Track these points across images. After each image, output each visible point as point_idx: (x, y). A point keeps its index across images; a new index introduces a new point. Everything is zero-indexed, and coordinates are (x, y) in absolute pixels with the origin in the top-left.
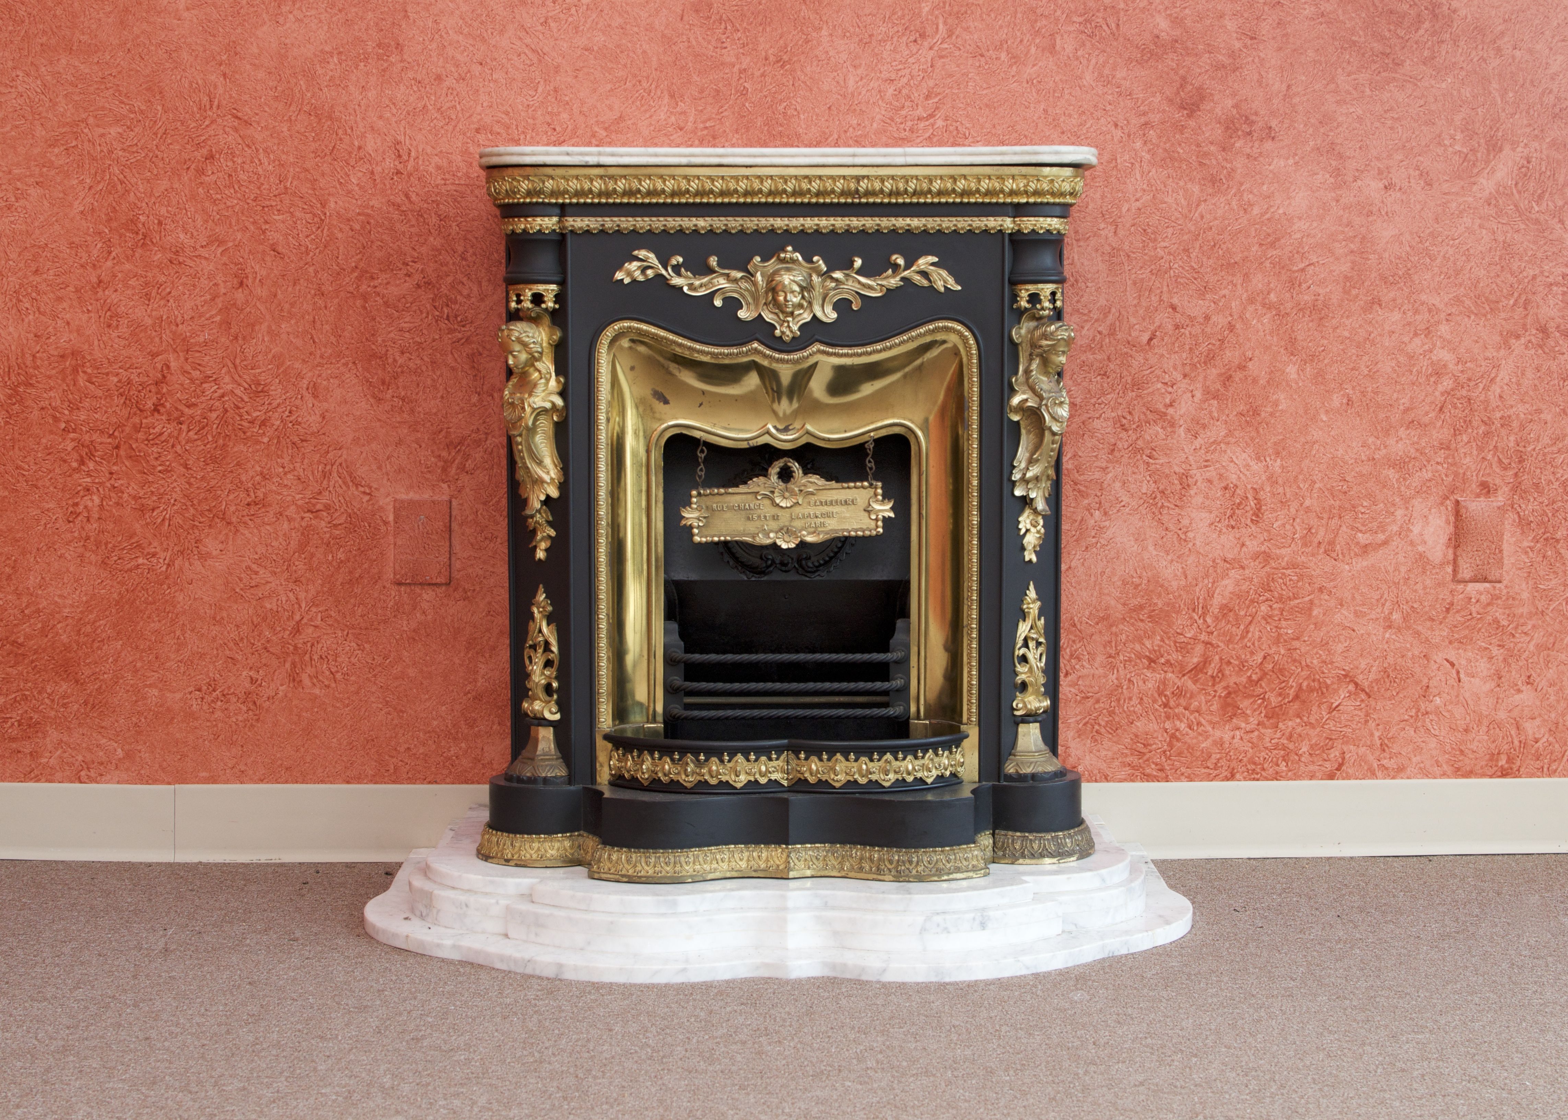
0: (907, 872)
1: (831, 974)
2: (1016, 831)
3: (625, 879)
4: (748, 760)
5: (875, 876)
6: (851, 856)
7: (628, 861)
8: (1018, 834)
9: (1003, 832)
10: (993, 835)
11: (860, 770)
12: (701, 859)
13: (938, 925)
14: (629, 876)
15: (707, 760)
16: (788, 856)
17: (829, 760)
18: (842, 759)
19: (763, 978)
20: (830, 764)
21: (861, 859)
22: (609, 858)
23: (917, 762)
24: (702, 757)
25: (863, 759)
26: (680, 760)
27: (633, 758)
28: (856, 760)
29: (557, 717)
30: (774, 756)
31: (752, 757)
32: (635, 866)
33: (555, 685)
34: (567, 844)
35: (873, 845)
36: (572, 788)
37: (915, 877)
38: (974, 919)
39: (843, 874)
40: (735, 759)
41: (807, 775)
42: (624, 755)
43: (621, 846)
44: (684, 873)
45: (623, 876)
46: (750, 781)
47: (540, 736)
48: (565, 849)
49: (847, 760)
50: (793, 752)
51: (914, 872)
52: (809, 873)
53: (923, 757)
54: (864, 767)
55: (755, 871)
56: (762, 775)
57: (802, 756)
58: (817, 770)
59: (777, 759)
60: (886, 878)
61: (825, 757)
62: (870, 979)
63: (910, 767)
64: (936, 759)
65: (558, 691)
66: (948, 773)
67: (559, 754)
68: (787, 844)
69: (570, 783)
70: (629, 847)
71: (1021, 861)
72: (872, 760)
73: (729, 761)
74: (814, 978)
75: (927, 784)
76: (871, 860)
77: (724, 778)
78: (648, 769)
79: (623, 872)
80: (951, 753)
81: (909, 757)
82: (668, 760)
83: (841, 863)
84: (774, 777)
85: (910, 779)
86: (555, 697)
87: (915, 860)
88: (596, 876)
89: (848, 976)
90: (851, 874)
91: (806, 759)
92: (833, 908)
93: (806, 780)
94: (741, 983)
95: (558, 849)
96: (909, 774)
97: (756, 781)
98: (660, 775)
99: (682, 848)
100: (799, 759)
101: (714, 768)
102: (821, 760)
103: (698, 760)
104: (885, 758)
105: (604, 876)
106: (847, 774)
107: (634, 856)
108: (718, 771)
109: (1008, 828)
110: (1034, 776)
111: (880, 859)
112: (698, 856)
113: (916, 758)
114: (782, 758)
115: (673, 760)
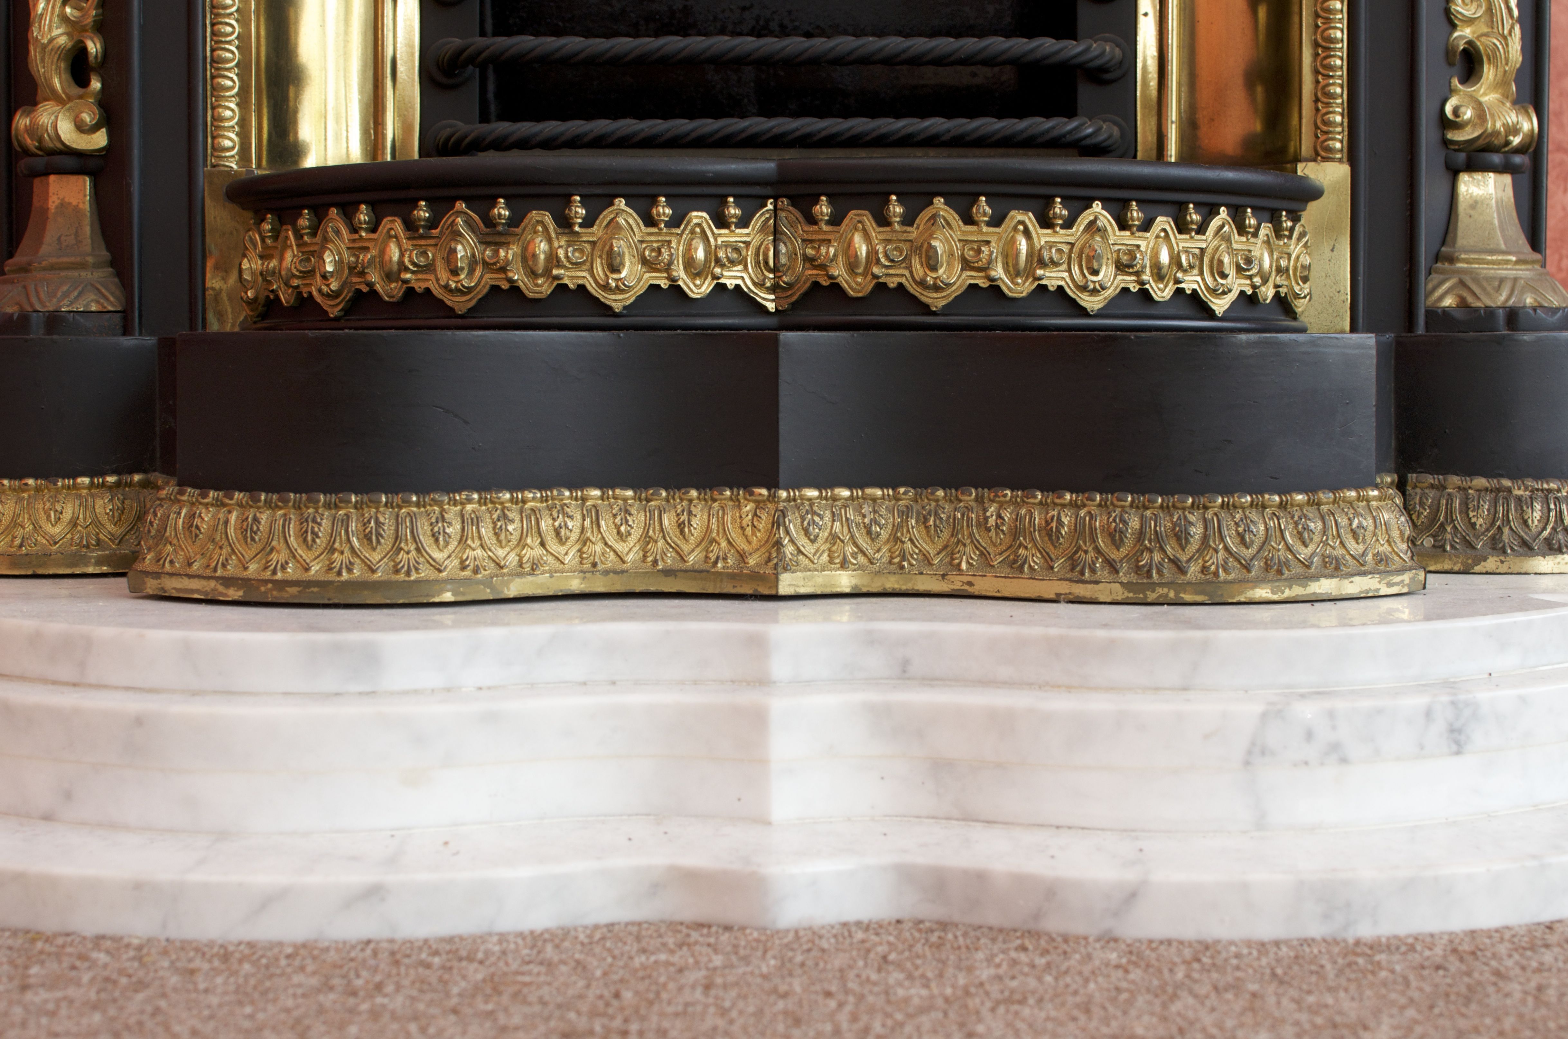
0: (1168, 571)
1: (931, 911)
2: (1471, 472)
3: (234, 594)
4: (650, 221)
5: (1064, 588)
6: (983, 524)
7: (248, 531)
8: (1481, 482)
9: (1430, 479)
10: (1401, 486)
11: (1009, 256)
12: (486, 531)
13: (1309, 735)
14: (244, 583)
15: (515, 221)
16: (777, 523)
17: (908, 220)
18: (953, 216)
19: (674, 926)
20: (913, 232)
21: (1015, 533)
22: (190, 526)
23: (1182, 242)
24: (502, 210)
25: (1016, 216)
26: (433, 223)
27: (299, 236)
28: (996, 221)
29: (100, 139)
30: (733, 211)
31: (664, 210)
32: (268, 549)
33: (93, 47)
34: (103, 505)
35: (1052, 486)
36: (128, 342)
37: (1197, 587)
38: (1429, 714)
39: (956, 583)
40: (606, 215)
41: (839, 271)
42: (276, 234)
43: (227, 485)
44: (426, 572)
45: (228, 582)
46: (654, 288)
47: (53, 202)
48: (97, 523)
49: (969, 220)
50: (795, 201)
51: (1193, 570)
52: (845, 581)
53: (1201, 229)
54: (1023, 245)
55: (668, 573)
56: (695, 271)
57: (823, 209)
58: (872, 254)
59: (744, 223)
60: (1101, 592)
61: (896, 209)
62: (1078, 928)
63: (1164, 258)
64: (1239, 242)
65: (104, 65)
66: (1268, 293)
67: (105, 254)
68: (773, 484)
69: (126, 331)
70: (251, 486)
71: (1491, 563)
72: (1046, 222)
73: (588, 223)
74: (866, 927)
75: (1209, 314)
76: (1051, 533)
77: (570, 278)
78: (339, 264)
79: (232, 570)
80: (1278, 232)
81: (1163, 222)
82: (398, 226)
83: (950, 551)
84: (732, 278)
85: (1162, 293)
86: (96, 85)
87: (1197, 531)
88: (151, 586)
89: (993, 918)
90: (982, 585)
91: (836, 220)
92: (930, 681)
93: (836, 288)
94: (587, 946)
95: (74, 523)
96: (1159, 275)
97: (676, 290)
98: (374, 277)
99: (423, 490)
100: (812, 220)
101: (542, 247)
102: (883, 221)
103: (490, 223)
104: (1086, 217)
105: (172, 585)
106: (967, 265)
107: (264, 517)
108: (553, 260)
109: (1444, 467)
110: (1513, 317)
111: (1080, 531)
112: (477, 521)
113: (1182, 227)
114: (758, 220)
115: (410, 225)
